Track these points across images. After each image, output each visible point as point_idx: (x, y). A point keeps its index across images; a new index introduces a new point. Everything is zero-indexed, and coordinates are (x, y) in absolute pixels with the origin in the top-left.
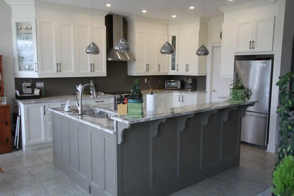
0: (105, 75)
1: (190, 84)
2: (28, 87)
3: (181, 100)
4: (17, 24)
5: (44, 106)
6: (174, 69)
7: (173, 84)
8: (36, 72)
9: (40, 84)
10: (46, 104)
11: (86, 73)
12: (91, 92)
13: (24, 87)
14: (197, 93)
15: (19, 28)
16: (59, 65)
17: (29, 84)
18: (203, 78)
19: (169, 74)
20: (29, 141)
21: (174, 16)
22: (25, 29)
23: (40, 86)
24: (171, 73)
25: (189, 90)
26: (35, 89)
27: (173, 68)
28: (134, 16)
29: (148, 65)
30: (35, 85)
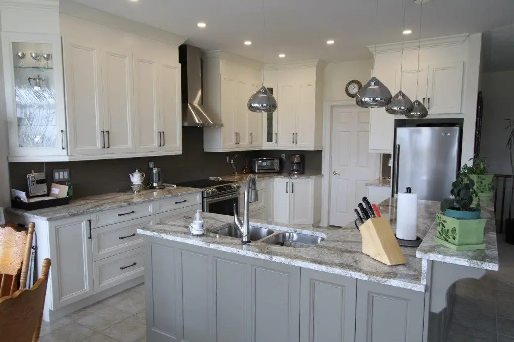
0: (180, 153)
1: (296, 163)
2: (39, 182)
3: (290, 190)
4: (15, 46)
5: (90, 221)
6: (271, 141)
7: (265, 164)
8: (63, 149)
9: (61, 173)
10: (93, 217)
11: (150, 149)
12: (155, 184)
13: (32, 181)
14: (314, 177)
15: (20, 54)
16: (106, 134)
17: (42, 176)
18: (318, 154)
19: (263, 149)
20: (60, 300)
21: (282, 56)
22: (35, 58)
23: (61, 177)
24: (267, 146)
25: (295, 172)
26: (53, 184)
27: (269, 139)
28: (220, 50)
29: (238, 134)
30: (52, 176)
